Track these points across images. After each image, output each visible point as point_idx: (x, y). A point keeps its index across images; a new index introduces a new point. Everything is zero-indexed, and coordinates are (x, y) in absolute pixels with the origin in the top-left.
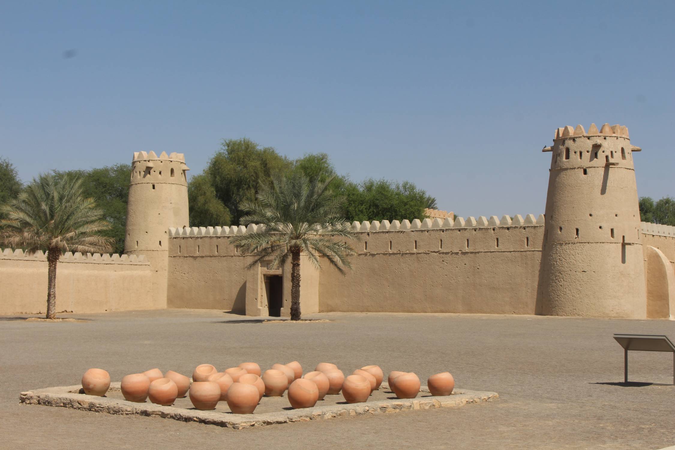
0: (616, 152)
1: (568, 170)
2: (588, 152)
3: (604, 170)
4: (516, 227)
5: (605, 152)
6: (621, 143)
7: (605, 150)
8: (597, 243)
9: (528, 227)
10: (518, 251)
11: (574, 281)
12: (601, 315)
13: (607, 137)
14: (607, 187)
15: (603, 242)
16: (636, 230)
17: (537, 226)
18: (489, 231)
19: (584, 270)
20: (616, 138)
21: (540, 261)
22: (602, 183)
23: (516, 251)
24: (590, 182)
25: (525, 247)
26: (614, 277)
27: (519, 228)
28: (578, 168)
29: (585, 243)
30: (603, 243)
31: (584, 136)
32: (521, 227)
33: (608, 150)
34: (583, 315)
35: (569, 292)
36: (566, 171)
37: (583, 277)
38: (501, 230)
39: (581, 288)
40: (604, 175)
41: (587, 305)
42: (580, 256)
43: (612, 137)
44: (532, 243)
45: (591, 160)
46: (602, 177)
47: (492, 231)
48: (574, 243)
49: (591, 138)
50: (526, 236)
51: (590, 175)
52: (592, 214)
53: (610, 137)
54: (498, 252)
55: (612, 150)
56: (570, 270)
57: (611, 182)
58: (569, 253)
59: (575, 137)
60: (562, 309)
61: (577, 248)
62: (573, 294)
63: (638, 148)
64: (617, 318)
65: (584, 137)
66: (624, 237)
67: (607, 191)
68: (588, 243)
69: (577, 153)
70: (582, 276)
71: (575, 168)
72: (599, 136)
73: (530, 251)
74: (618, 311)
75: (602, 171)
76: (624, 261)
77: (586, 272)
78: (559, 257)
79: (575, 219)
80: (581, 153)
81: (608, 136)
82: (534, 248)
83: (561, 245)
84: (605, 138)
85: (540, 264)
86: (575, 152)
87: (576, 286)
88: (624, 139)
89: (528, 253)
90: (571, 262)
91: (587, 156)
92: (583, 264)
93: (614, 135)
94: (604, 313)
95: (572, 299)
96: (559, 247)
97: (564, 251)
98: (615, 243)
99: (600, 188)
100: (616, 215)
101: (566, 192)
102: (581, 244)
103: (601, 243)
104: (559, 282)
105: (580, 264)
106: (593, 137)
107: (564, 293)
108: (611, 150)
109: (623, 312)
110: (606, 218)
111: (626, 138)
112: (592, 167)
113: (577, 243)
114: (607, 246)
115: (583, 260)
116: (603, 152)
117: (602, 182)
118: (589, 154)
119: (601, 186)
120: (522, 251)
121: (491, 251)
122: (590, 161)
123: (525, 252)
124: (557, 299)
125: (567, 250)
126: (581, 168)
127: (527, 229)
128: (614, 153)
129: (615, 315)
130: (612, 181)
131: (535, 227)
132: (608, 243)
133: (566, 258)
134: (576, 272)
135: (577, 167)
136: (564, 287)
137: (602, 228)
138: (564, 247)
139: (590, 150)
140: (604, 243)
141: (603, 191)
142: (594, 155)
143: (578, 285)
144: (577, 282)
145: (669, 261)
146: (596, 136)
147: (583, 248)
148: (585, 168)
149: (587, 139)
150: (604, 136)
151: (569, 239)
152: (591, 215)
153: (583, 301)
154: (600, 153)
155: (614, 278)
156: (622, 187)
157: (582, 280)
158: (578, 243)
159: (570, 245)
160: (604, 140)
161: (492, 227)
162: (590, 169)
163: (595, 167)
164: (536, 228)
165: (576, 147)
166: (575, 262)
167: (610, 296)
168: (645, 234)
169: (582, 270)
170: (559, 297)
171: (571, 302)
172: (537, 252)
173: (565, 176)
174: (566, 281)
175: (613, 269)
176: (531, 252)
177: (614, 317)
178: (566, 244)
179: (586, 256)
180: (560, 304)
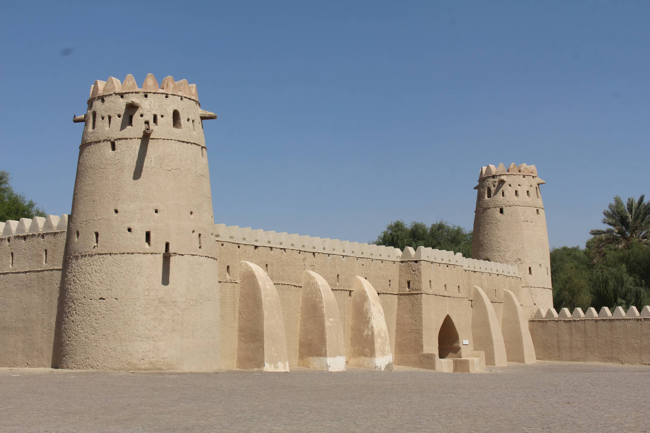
0: (162, 116)
1: (92, 145)
2: (119, 116)
3: (140, 144)
4: (33, 235)
5: (144, 116)
6: (173, 104)
7: (145, 112)
8: (123, 254)
9: (47, 234)
10: (35, 271)
11: (89, 313)
12: (124, 366)
13: (148, 94)
14: (144, 169)
15: (132, 251)
16: (196, 234)
17: (58, 233)
18: (3, 242)
19: (101, 297)
20: (165, 95)
21: (59, 285)
22: (137, 163)
23: (32, 271)
24: (118, 161)
25: (43, 264)
26: (147, 306)
27: (37, 236)
28: (104, 140)
29: (106, 254)
30: (131, 254)
31: (116, 92)
32: (39, 234)
33: (149, 113)
34: (98, 367)
35: (82, 331)
36: (89, 147)
37: (100, 307)
38: (17, 241)
39: (97, 325)
40: (139, 151)
41: (105, 351)
42: (97, 275)
43: (158, 93)
44: (51, 258)
45: (123, 127)
46: (137, 153)
47: (7, 243)
48: (92, 255)
49: (124, 96)
50: (45, 248)
51: (119, 151)
52: (119, 209)
53: (154, 93)
54: (12, 273)
55: (156, 113)
56: (85, 297)
57: (151, 161)
58: (84, 270)
59: (104, 96)
60: (73, 358)
61: (95, 263)
62: (86, 334)
63: (212, 114)
64: (148, 371)
65: (116, 94)
66: (167, 245)
67: (143, 174)
68: (110, 254)
69: (105, 119)
70: (99, 305)
71: (100, 142)
72: (136, 93)
73: (47, 270)
74: (153, 360)
75: (136, 145)
76: (165, 281)
77: (104, 299)
78: (73, 277)
79: (95, 218)
80: (110, 118)
81: (150, 93)
82: (53, 265)
83: (77, 258)
84: (146, 96)
85: (59, 290)
86: (103, 118)
87: (90, 321)
88: (182, 99)
89: (45, 272)
90: (86, 284)
91: (117, 121)
92: (101, 288)
93: (161, 91)
94: (129, 363)
95: (84, 342)
96: (75, 262)
97: (79, 267)
98: (152, 254)
99: (133, 169)
100: (156, 211)
101: (87, 178)
102: (100, 256)
103: (128, 253)
104: (71, 316)
105: (97, 287)
106: (127, 95)
107: (76, 333)
108: (154, 112)
109: (162, 361)
110: (138, 215)
111: (185, 97)
112: (122, 139)
113: (95, 254)
114: (137, 258)
115: (102, 280)
116: (142, 116)
117: (136, 161)
118: (121, 119)
119: (135, 167)
120: (38, 271)
121: (4, 272)
122: (121, 130)
123: (42, 273)
124: (68, 342)
125: (83, 267)
126: (107, 141)
127: (46, 237)
128: (159, 117)
129: (147, 366)
130: (153, 159)
131: (55, 234)
132: (139, 253)
133: (80, 279)
134: (91, 299)
135: (102, 139)
136: (76, 323)
137: (132, 230)
138: (81, 261)
139: (122, 113)
140: (133, 253)
141: (137, 174)
142: (128, 121)
143: (93, 319)
144: (93, 316)
145: (272, 283)
146: (133, 93)
147: (103, 262)
148: (112, 140)
149: (120, 97)
150: (144, 93)
151: (86, 249)
152: (116, 211)
153: (98, 345)
154: (136, 117)
155: (147, 308)
156: (170, 169)
157: (98, 312)
158: (97, 255)
159: (86, 258)
160: (145, 98)
161: (7, 237)
162: (120, 142)
163: (127, 139)
164: (57, 235)
165: (104, 110)
166: (90, 284)
167: (139, 336)
168: (238, 244)
169: (100, 297)
170: (70, 339)
171: (83, 347)
172: (56, 271)
173: (88, 154)
174: (79, 315)
175: (146, 294)
176: (49, 271)
177: (146, 370)
178: (82, 256)
179: (106, 274)
180: (70, 350)
